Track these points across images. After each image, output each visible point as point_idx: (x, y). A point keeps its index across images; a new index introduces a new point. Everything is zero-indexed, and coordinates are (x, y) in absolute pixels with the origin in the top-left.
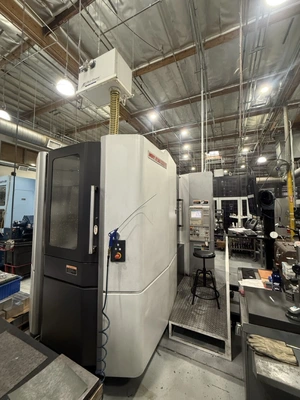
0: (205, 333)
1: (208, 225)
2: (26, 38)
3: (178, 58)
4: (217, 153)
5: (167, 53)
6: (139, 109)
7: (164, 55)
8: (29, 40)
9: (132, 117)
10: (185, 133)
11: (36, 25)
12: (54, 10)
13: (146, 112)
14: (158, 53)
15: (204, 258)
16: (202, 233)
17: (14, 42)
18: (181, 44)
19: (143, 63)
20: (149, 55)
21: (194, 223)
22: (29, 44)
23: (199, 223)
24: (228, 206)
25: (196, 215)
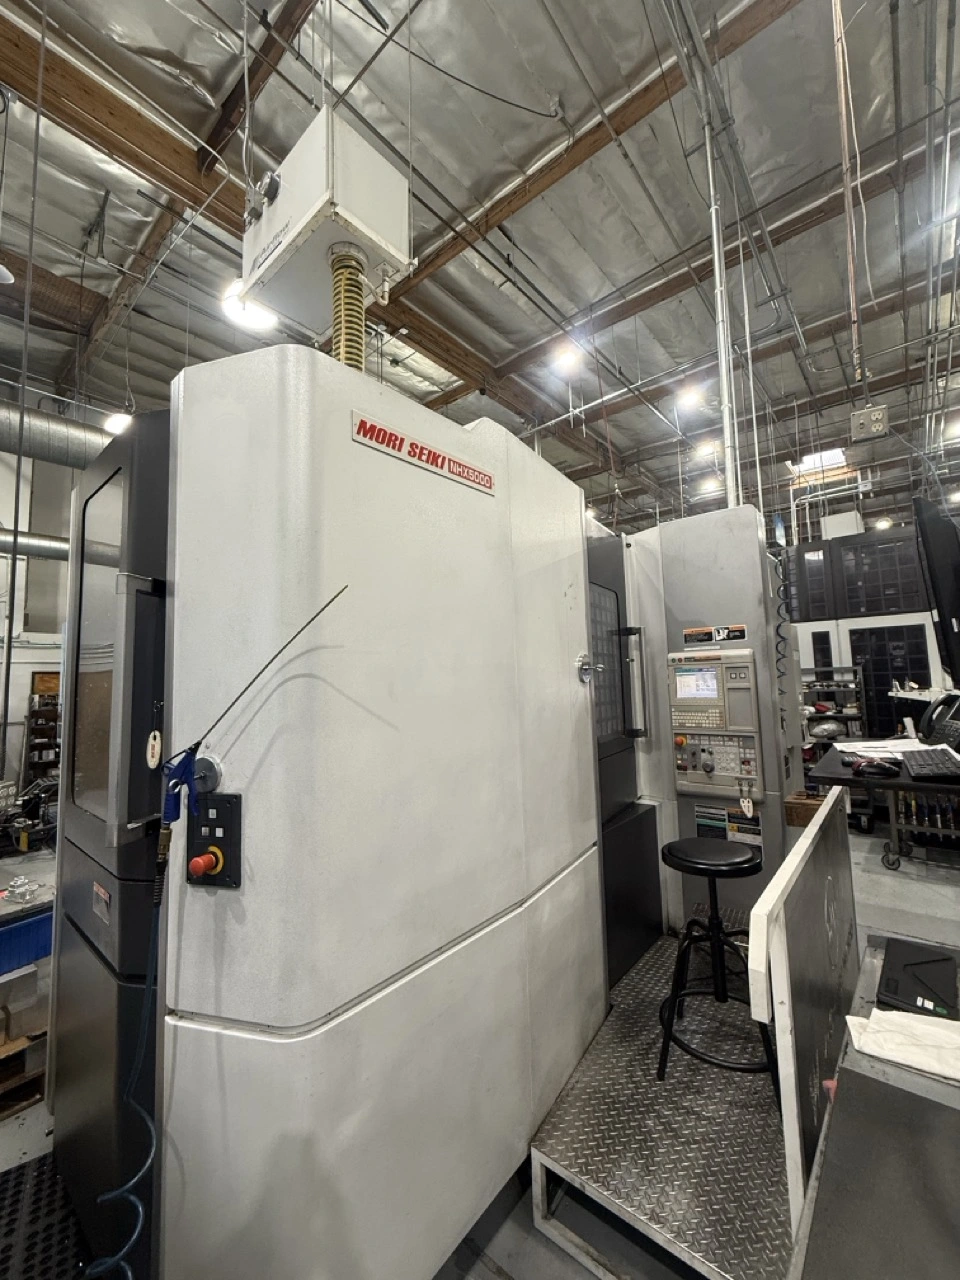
0: (681, 1251)
1: (749, 728)
2: (164, 199)
3: (621, 122)
4: (835, 457)
5: (580, 120)
6: (519, 344)
7: (570, 128)
8: (172, 200)
9: (499, 374)
10: (690, 400)
11: (177, 148)
12: (214, 88)
13: (542, 351)
14: (548, 127)
15: (713, 875)
16: (727, 761)
17: (138, 217)
18: (626, 67)
19: (504, 177)
20: (518, 143)
21: (691, 721)
22: (172, 211)
23: (709, 721)
24: (881, 650)
25: (696, 686)
